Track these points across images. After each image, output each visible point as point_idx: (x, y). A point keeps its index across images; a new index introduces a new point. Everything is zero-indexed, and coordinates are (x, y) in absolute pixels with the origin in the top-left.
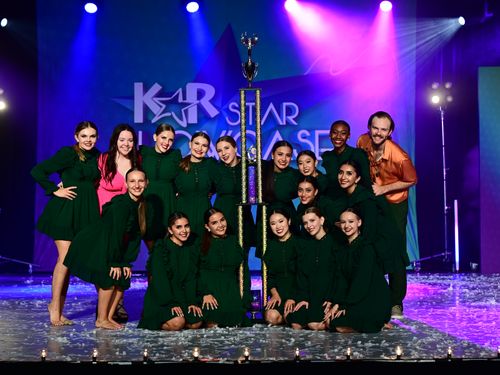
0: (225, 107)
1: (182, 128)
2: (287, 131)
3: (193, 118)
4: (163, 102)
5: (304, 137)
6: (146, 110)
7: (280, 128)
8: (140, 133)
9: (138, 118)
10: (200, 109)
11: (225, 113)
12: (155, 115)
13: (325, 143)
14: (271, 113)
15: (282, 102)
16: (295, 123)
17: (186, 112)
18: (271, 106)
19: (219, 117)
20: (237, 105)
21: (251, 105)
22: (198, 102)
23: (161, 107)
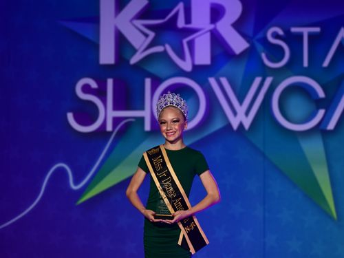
0: (260, 35)
1: (183, 73)
3: (203, 55)
4: (148, 27)
6: (121, 41)
8: (110, 82)
10: (216, 39)
11: (259, 47)
12: (135, 51)
14: (343, 45)
17: (191, 45)
18: (342, 34)
19: (250, 53)
20: (281, 32)
21: (306, 31)
22: (212, 27)
23: (147, 36)
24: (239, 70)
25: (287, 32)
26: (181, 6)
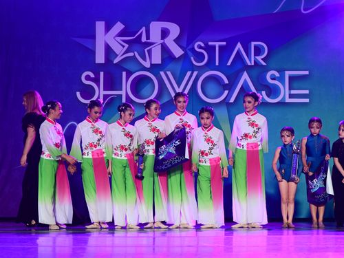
0: (190, 47)
1: (145, 69)
2: (255, 72)
3: (157, 58)
4: (125, 41)
5: (273, 78)
6: (108, 49)
7: (248, 68)
8: (102, 74)
9: (100, 58)
10: (165, 49)
11: (190, 53)
13: (295, 84)
14: (238, 52)
15: (250, 42)
16: (264, 64)
17: (150, 52)
18: (239, 46)
19: (185, 57)
20: (203, 45)
21: (217, 44)
22: (162, 41)
23: (124, 46)
24: (178, 67)
25: (206, 45)
26: (144, 29)
